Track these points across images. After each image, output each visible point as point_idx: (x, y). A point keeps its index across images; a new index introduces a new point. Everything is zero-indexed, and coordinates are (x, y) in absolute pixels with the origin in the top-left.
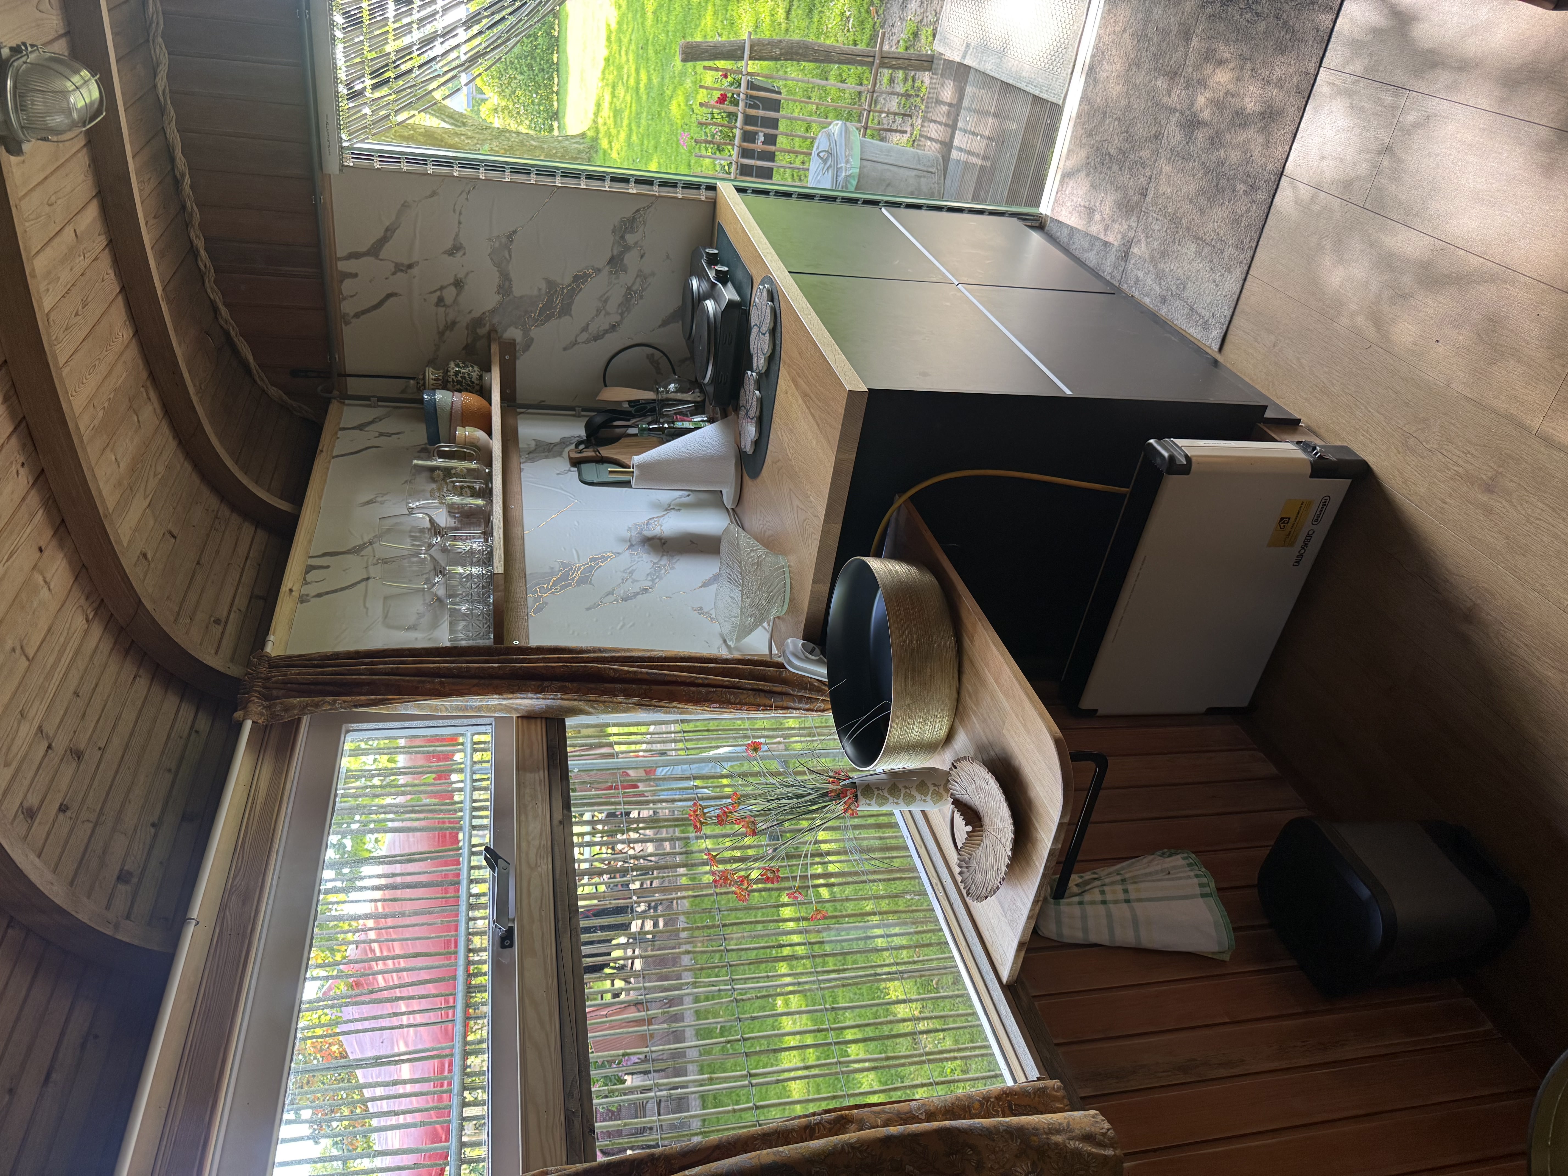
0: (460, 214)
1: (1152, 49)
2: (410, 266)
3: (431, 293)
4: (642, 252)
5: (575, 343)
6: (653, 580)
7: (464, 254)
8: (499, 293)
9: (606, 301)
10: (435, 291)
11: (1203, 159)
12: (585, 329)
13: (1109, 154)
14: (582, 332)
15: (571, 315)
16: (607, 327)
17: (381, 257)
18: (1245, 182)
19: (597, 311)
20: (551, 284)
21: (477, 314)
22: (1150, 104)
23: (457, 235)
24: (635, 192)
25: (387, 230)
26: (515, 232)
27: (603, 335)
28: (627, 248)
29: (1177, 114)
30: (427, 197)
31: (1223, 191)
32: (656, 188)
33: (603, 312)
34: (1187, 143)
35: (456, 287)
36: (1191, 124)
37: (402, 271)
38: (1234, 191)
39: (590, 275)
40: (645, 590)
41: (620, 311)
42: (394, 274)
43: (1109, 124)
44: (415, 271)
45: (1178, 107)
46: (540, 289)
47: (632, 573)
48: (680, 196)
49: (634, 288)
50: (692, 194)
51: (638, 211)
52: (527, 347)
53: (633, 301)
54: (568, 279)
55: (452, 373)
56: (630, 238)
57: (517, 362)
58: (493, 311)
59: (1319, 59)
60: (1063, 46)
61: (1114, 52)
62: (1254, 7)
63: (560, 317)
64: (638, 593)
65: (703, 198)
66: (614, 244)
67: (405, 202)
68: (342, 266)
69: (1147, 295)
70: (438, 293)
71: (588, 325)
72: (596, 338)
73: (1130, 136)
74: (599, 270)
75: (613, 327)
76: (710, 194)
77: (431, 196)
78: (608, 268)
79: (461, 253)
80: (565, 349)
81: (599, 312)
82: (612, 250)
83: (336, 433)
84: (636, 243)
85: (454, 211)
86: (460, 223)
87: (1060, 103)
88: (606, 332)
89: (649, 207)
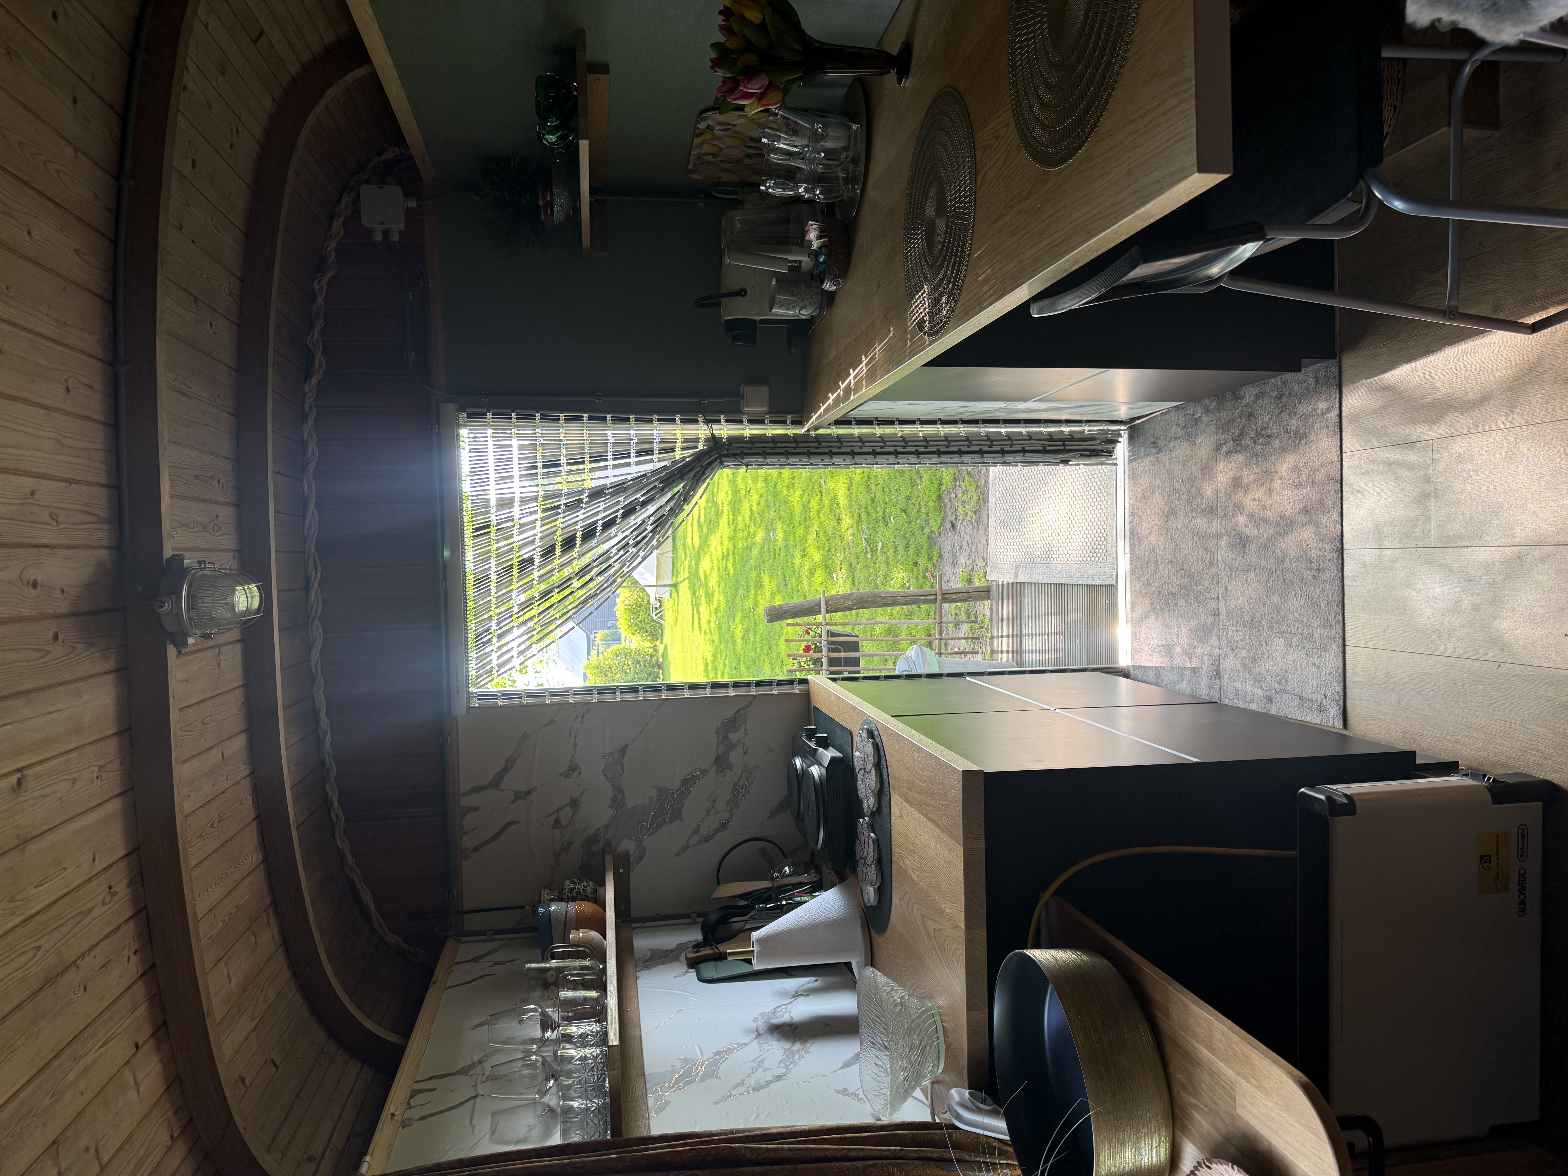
0: (576, 737)
1: (1183, 497)
2: (529, 793)
3: (548, 816)
4: (745, 748)
5: (687, 847)
6: (786, 1067)
7: (580, 774)
8: (612, 807)
9: (714, 800)
10: (552, 814)
11: (1263, 565)
12: (696, 831)
13: (1172, 593)
14: (692, 835)
15: (682, 819)
16: (717, 826)
17: (501, 788)
18: (1311, 568)
19: (707, 811)
20: (661, 790)
21: (590, 831)
22: (1196, 539)
23: (573, 757)
24: (734, 694)
25: (507, 762)
26: (626, 746)
27: (714, 835)
28: (731, 746)
29: (1225, 538)
30: (545, 726)
31: (1292, 584)
32: (753, 689)
33: (713, 812)
34: (1243, 557)
35: (572, 807)
36: (1241, 542)
37: (521, 798)
38: (1302, 580)
39: (698, 777)
40: (779, 1077)
41: (729, 808)
42: (513, 802)
43: (1164, 569)
44: (533, 796)
45: (1223, 531)
46: (651, 797)
47: (762, 1061)
48: (776, 692)
49: (741, 783)
50: (786, 689)
51: (738, 711)
52: (641, 858)
53: (740, 796)
54: (677, 784)
55: (567, 890)
56: (733, 737)
57: (631, 875)
58: (607, 826)
59: (1338, 448)
60: (1103, 539)
61: (1149, 512)
62: (1263, 432)
63: (671, 822)
64: (771, 1082)
65: (797, 691)
66: (718, 745)
67: (525, 732)
68: (465, 802)
69: (1252, 701)
70: (555, 816)
71: (699, 826)
72: (707, 840)
73: (1186, 571)
74: (706, 771)
75: (723, 826)
76: (803, 687)
77: (549, 724)
78: (714, 767)
79: (576, 773)
80: (677, 855)
81: (708, 811)
82: (717, 751)
83: (451, 967)
84: (739, 741)
85: (570, 734)
86: (575, 745)
87: (1114, 583)
88: (717, 831)
89: (748, 706)
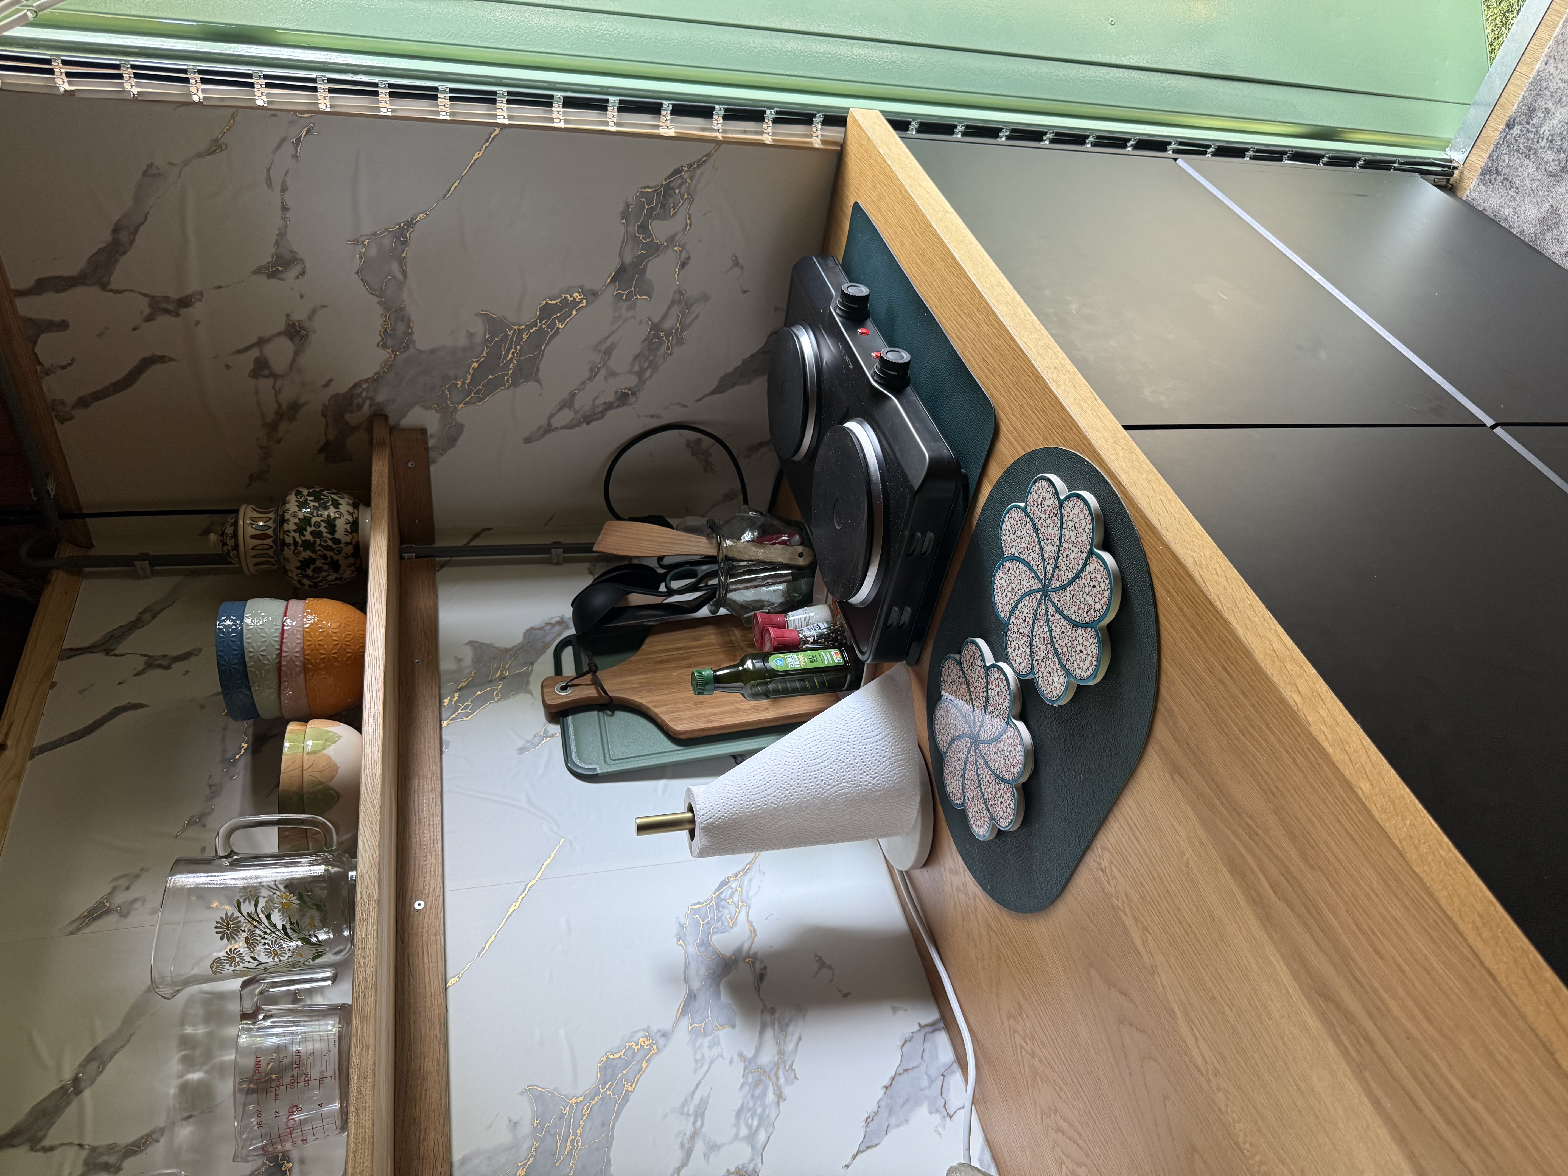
0: (284, 189)
2: (185, 302)
3: (239, 352)
4: (684, 255)
5: (548, 429)
7: (303, 273)
8: (384, 346)
9: (608, 352)
10: (247, 349)
12: (568, 403)
14: (559, 410)
15: (538, 381)
16: (610, 397)
17: (113, 286)
19: (591, 370)
20: (494, 325)
21: (341, 387)
23: (282, 235)
24: (671, 132)
25: (116, 230)
26: (410, 224)
27: (603, 413)
28: (654, 249)
30: (200, 155)
32: (717, 123)
33: (603, 372)
35: (292, 339)
37: (167, 311)
39: (575, 303)
41: (636, 368)
42: (149, 318)
44: (197, 310)
46: (471, 335)
48: (768, 142)
49: (667, 325)
50: (794, 132)
51: (678, 172)
52: (451, 439)
53: (663, 349)
54: (530, 314)
56: (660, 230)
58: (376, 380)
63: (515, 384)
65: (817, 143)
66: (624, 243)
68: (27, 307)
70: (255, 353)
71: (573, 395)
74: (595, 294)
76: (834, 130)
77: (210, 152)
78: (612, 289)
79: (294, 271)
81: (594, 372)
82: (621, 255)
84: (671, 239)
85: (269, 182)
86: (285, 208)
88: (609, 406)
89: (701, 163)
